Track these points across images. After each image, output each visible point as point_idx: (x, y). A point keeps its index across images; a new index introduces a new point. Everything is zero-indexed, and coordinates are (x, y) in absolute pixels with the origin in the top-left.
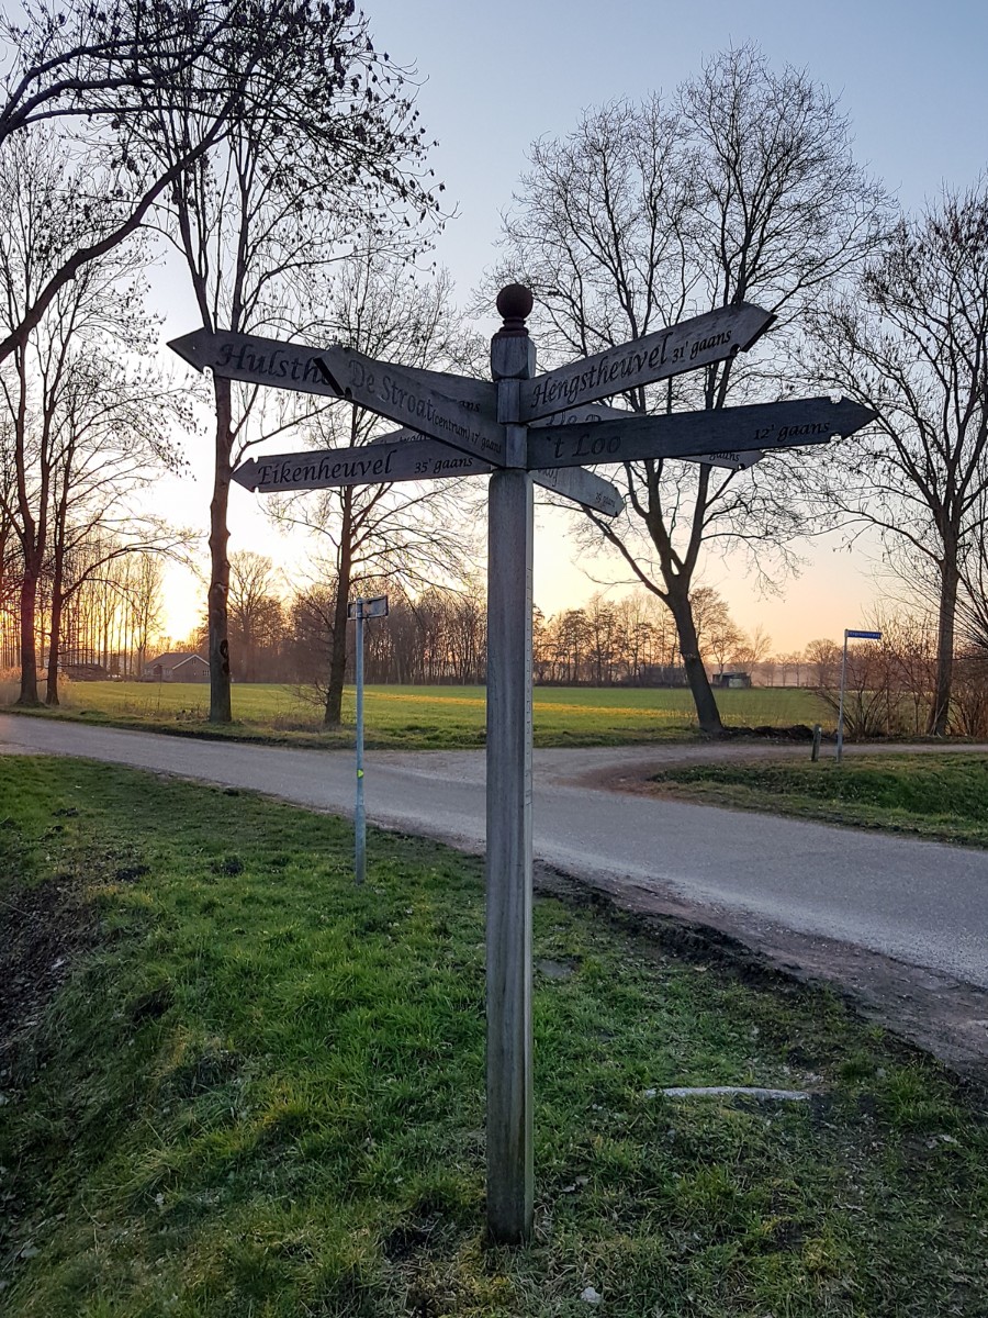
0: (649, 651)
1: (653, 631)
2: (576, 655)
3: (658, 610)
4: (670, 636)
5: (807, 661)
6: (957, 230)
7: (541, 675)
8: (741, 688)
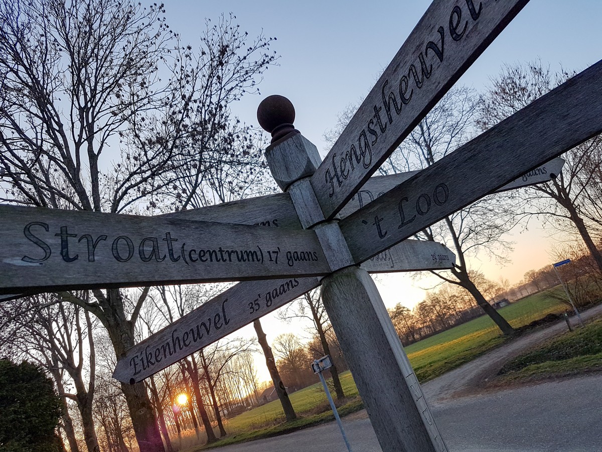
0: (460, 306)
1: (457, 297)
2: (431, 320)
3: (455, 288)
4: (465, 296)
5: (527, 282)
6: (504, 90)
7: (420, 334)
8: (506, 306)
